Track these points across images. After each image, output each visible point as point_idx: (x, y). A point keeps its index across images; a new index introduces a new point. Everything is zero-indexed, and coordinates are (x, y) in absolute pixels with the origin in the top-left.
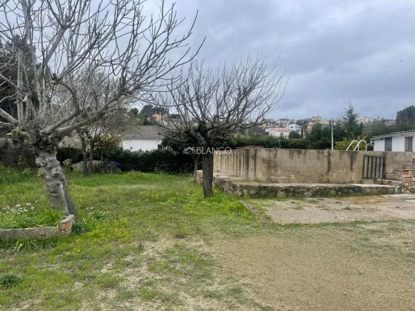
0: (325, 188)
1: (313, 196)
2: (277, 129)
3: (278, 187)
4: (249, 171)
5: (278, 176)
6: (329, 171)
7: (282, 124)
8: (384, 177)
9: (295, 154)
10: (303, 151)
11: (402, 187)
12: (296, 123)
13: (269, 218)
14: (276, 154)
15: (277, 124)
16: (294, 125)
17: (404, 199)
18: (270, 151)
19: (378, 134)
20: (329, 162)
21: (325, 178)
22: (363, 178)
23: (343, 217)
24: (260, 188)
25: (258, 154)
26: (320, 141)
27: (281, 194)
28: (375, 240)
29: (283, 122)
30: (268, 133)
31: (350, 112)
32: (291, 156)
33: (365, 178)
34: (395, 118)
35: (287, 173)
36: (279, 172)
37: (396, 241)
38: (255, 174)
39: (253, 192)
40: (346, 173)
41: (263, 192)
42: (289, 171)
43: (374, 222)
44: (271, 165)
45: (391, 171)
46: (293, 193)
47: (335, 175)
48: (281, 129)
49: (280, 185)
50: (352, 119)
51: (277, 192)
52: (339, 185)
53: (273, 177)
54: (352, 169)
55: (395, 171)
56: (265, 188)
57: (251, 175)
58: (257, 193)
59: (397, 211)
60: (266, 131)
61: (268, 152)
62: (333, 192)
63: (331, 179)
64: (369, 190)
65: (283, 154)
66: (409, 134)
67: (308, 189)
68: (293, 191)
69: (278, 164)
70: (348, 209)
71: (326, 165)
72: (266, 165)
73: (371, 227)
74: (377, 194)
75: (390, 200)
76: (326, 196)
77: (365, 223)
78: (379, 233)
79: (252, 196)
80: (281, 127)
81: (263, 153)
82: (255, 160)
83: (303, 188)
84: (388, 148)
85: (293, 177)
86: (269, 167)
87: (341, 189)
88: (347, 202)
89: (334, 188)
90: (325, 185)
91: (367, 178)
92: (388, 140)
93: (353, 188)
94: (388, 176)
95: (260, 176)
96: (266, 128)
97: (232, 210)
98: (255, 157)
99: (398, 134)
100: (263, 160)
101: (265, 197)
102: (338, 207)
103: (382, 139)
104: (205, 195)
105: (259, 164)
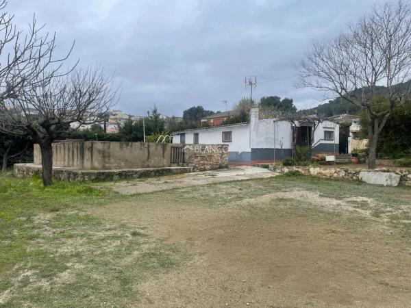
0: (148, 171)
1: (139, 177)
3: (114, 172)
4: (85, 161)
5: (111, 163)
6: (148, 158)
8: (184, 162)
9: (124, 146)
10: (130, 143)
11: (195, 167)
13: (117, 193)
14: (109, 146)
17: (197, 175)
18: (105, 143)
19: (175, 131)
20: (149, 152)
21: (146, 164)
22: (171, 163)
23: (165, 187)
24: (100, 174)
25: (95, 145)
26: (132, 135)
27: (116, 177)
28: (186, 195)
31: (155, 112)
32: (121, 147)
33: (172, 163)
34: (182, 116)
35: (118, 161)
36: (112, 160)
37: (196, 195)
38: (92, 163)
39: (93, 177)
40: (160, 160)
41: (102, 177)
42: (119, 159)
43: (183, 188)
44: (105, 155)
45: (188, 157)
46: (124, 176)
47: (152, 161)
49: (115, 171)
50: (157, 117)
51: (113, 176)
52: (156, 169)
53: (107, 165)
54: (164, 157)
55: (190, 158)
56: (103, 173)
57: (87, 164)
58: (97, 178)
59: (194, 181)
61: (103, 145)
62: (153, 173)
63: (150, 165)
64: (175, 171)
65: (115, 146)
66: (196, 131)
67: (136, 172)
68: (125, 175)
69: (111, 154)
70: (166, 182)
71: (147, 154)
72: (101, 155)
73: (183, 190)
74: (181, 173)
75: (189, 176)
76: (149, 177)
77: (179, 189)
78: (188, 192)
79: (93, 181)
81: (99, 145)
82: (92, 151)
83: (133, 172)
84: (183, 141)
85: (123, 164)
86: (104, 157)
87: (158, 171)
88: (163, 179)
89: (154, 171)
90: (148, 169)
91: (174, 163)
92: (183, 135)
93: (166, 170)
94: (186, 161)
95: (96, 164)
97: (80, 192)
98: (91, 149)
99: (189, 131)
100: (99, 151)
101: (104, 180)
102: (159, 182)
103: (178, 134)
104: (45, 184)
105: (96, 154)
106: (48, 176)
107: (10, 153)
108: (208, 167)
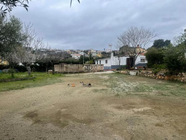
2: (75, 54)
6: (78, 69)
7: (77, 52)
9: (72, 65)
11: (92, 71)
12: (84, 52)
14: (68, 65)
15: (76, 52)
16: (82, 53)
27: (69, 73)
29: (78, 51)
30: (71, 56)
36: (69, 69)
44: (67, 68)
46: (71, 73)
48: (77, 54)
49: (68, 71)
56: (65, 72)
57: (63, 70)
60: (71, 55)
67: (74, 72)
71: (78, 67)
76: (77, 73)
79: (63, 74)
80: (77, 53)
81: (65, 65)
85: (71, 70)
86: (66, 68)
87: (80, 72)
90: (78, 71)
95: (64, 70)
96: (71, 54)
98: (63, 66)
100: (65, 67)
101: (65, 74)
104: (53, 74)
105: (64, 68)
106: (54, 73)
107: (48, 68)
108: (96, 71)
